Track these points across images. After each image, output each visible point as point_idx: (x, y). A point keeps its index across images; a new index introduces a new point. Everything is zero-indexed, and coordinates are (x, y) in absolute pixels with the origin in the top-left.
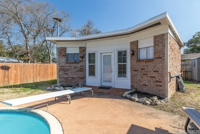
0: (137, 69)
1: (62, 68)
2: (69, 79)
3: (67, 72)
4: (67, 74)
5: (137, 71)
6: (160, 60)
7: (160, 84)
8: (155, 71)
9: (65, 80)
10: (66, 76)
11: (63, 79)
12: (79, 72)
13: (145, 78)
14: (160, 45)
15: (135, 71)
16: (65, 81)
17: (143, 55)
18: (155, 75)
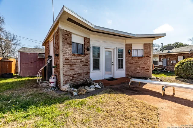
0: (132, 63)
1: (68, 61)
2: (75, 76)
3: (73, 68)
4: (73, 69)
5: (132, 64)
6: (148, 57)
7: (148, 71)
8: (145, 64)
9: (71, 78)
10: (72, 73)
11: (69, 76)
12: (85, 67)
13: (138, 68)
14: (148, 49)
15: (130, 64)
16: (71, 80)
17: (134, 54)
18: (145, 66)
